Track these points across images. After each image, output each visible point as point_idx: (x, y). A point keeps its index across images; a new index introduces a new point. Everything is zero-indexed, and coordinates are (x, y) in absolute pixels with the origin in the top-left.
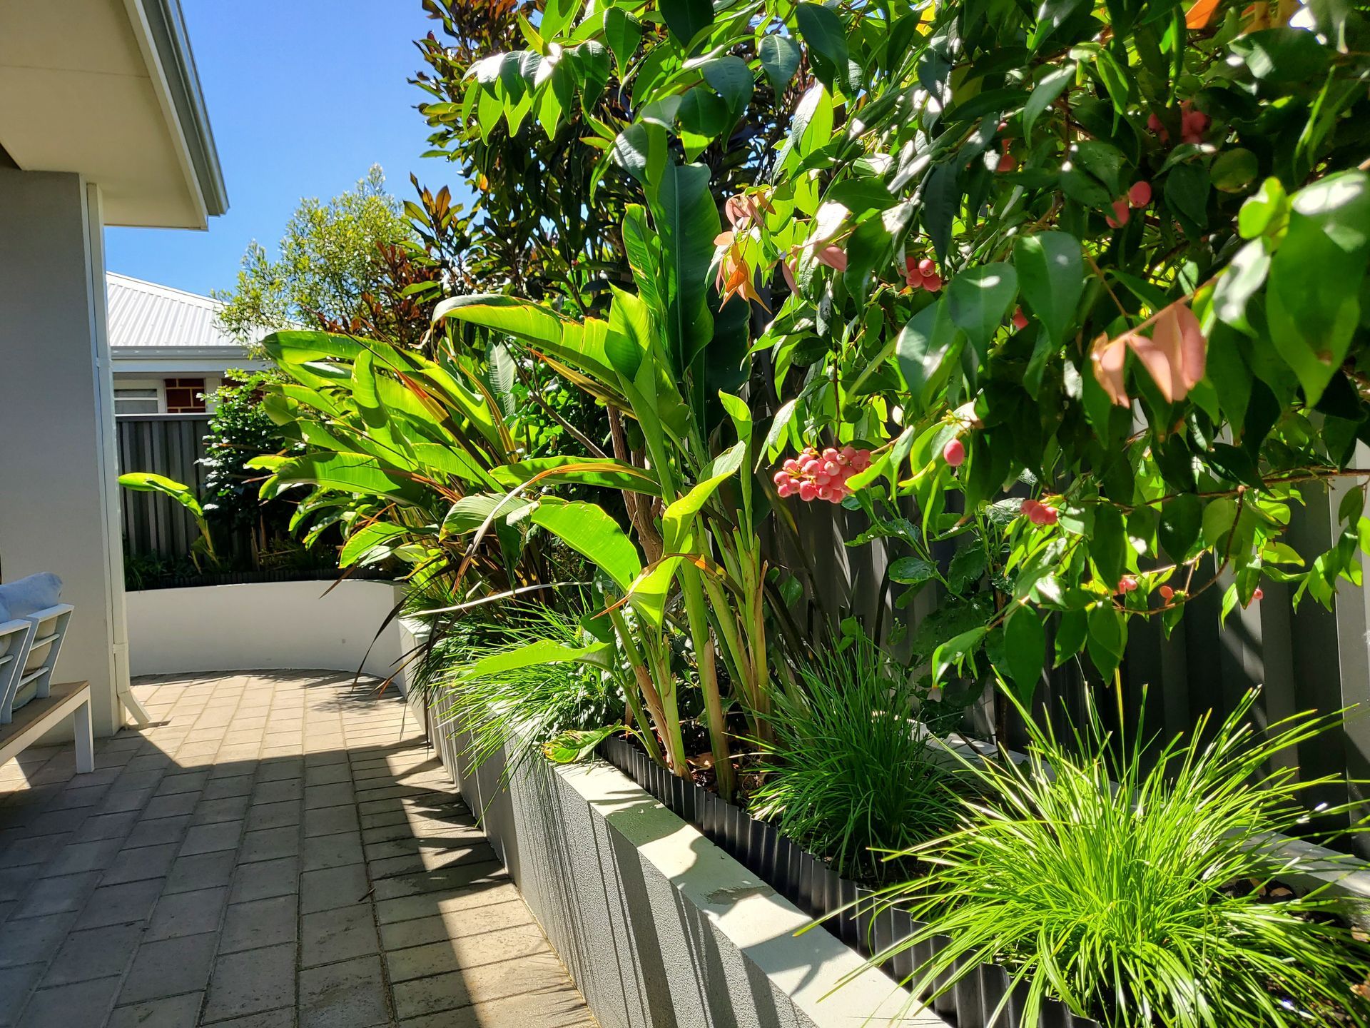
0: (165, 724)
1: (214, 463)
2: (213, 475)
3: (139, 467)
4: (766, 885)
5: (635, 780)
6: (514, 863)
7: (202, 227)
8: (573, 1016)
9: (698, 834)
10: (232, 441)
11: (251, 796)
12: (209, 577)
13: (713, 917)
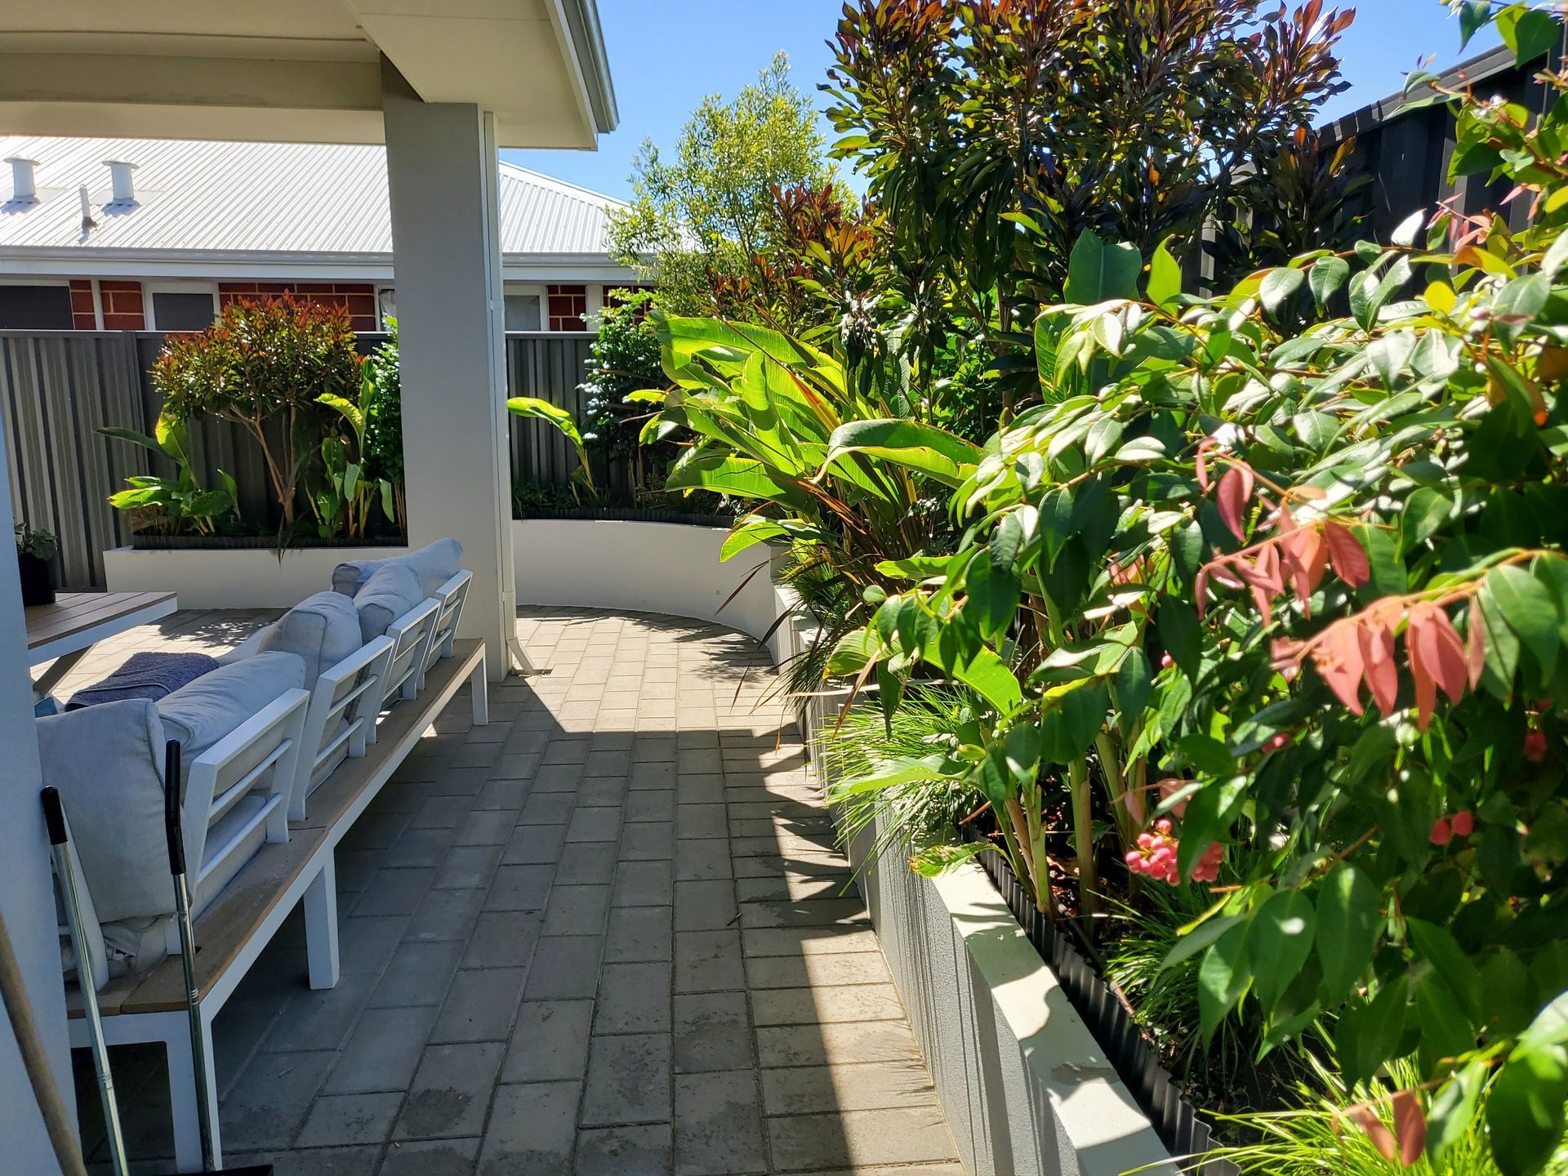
0: (548, 672)
1: (595, 389)
2: (594, 402)
3: (523, 392)
4: (1111, 1066)
5: (998, 888)
6: (875, 909)
7: (592, 147)
8: (918, 1099)
9: (1053, 982)
10: (612, 367)
11: (628, 776)
12: (587, 510)
13: (1055, 1099)
